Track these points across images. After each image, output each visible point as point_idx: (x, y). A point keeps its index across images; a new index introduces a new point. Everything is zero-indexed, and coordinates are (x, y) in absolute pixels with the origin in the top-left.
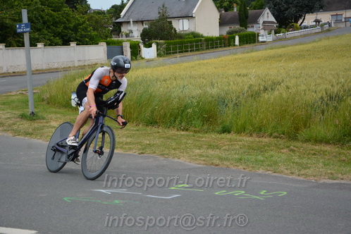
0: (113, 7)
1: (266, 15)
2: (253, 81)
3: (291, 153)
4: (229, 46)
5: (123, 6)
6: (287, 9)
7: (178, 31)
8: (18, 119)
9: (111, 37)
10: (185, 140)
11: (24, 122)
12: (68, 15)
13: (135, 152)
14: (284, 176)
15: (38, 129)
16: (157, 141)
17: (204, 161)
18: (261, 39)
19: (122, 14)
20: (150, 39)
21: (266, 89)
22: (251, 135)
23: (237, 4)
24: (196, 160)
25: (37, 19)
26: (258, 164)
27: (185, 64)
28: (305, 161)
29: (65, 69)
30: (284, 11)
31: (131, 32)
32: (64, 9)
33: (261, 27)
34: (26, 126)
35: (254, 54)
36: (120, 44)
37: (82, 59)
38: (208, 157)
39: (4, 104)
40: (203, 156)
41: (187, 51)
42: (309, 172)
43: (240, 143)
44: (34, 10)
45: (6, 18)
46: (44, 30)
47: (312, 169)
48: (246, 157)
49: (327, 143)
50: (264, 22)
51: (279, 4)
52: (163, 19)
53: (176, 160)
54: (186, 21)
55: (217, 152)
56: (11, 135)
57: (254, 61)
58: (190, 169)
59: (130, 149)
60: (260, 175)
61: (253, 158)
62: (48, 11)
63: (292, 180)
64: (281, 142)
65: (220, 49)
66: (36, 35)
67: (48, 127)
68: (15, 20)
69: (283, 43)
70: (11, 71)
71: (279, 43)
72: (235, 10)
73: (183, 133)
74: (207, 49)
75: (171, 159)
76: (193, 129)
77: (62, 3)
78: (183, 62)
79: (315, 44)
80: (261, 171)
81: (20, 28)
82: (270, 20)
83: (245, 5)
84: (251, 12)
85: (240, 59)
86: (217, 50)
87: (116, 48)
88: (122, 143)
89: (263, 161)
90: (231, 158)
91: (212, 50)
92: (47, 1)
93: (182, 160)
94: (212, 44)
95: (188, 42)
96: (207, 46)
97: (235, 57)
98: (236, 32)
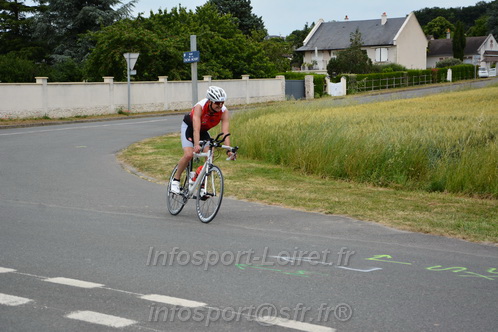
0: (294, 33)
1: (489, 43)
2: (474, 128)
4: (438, 82)
5: (306, 31)
7: (373, 63)
9: (291, 70)
10: (384, 199)
12: (240, 42)
13: (321, 211)
16: (348, 199)
17: (410, 225)
18: (481, 73)
19: (306, 41)
20: (338, 72)
22: (471, 196)
23: (451, 30)
24: (399, 224)
25: (205, 47)
26: (483, 234)
27: (383, 104)
31: (315, 63)
32: (237, 35)
33: (482, 58)
35: (472, 92)
36: (301, 77)
37: (255, 96)
38: (415, 221)
39: (164, 147)
40: (409, 220)
41: (385, 88)
43: (456, 205)
44: (202, 36)
45: (170, 46)
46: (212, 61)
48: (466, 223)
50: (486, 52)
52: (355, 48)
53: (373, 223)
54: (384, 50)
55: (427, 215)
57: (472, 101)
58: (392, 236)
59: (315, 207)
60: (485, 247)
61: (475, 225)
62: (218, 37)
65: (427, 85)
68: (180, 49)
70: (173, 108)
73: (381, 189)
74: (410, 85)
75: (366, 221)
76: (394, 185)
77: (234, 28)
78: (379, 101)
80: (486, 242)
81: (187, 57)
82: (494, 49)
83: (461, 31)
84: (469, 39)
85: (454, 98)
86: (424, 86)
87: (296, 83)
88: (305, 199)
89: (488, 230)
90: (445, 224)
91: (416, 87)
92: (216, 25)
93: (381, 223)
94: (417, 79)
95: (385, 76)
96: (411, 81)
97: (447, 95)
98: (449, 65)
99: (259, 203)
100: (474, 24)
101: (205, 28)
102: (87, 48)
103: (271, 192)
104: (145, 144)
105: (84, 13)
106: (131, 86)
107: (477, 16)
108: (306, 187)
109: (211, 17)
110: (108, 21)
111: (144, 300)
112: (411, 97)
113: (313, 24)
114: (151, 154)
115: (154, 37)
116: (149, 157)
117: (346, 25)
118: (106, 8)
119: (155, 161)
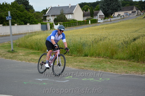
0: (43, 10)
1: (100, 13)
2: (96, 37)
3: (111, 64)
4: (87, 24)
5: (47, 10)
6: (108, 11)
7: (68, 19)
8: (7, 53)
9: (43, 21)
10: (70, 60)
11: (9, 53)
12: (26, 13)
14: (109, 72)
15: (15, 56)
17: (78, 67)
18: (98, 21)
19: (47, 13)
20: (57, 22)
21: (101, 40)
22: (96, 57)
23: (89, 9)
24: (75, 67)
25: (15, 15)
27: (70, 31)
28: (116, 67)
29: (25, 34)
31: (50, 19)
32: (25, 11)
33: (99, 17)
34: (10, 55)
35: (96, 27)
36: (46, 24)
37: (31, 30)
38: (79, 66)
39: (2, 47)
40: (78, 66)
41: (71, 26)
42: (118, 71)
43: (91, 60)
44: (13, 12)
45: (3, 15)
46: (17, 19)
47: (119, 70)
48: (94, 66)
49: (124, 60)
50: (100, 15)
51: (105, 9)
52: (62, 15)
53: (67, 67)
54: (70, 15)
55: (83, 64)
56: (4, 58)
57: (96, 30)
58: (73, 70)
61: (96, 66)
62: (19, 12)
63: (112, 74)
64: (107, 59)
65: (84, 25)
66: (14, 21)
67: (18, 55)
68: (6, 16)
69: (107, 23)
70: (5, 34)
71: (105, 23)
72: (89, 11)
73: (70, 57)
74: (78, 25)
76: (74, 55)
77: (24, 9)
78: (70, 30)
79: (118, 23)
80: (99, 71)
81: (7, 18)
82: (102, 14)
83: (92, 9)
84: (95, 12)
85: (91, 29)
86: (83, 26)
87: (44, 26)
89: (100, 67)
90: (88, 66)
91: (80, 26)
92: (18, 8)
93: (69, 67)
94: (80, 23)
95: (71, 23)
97: (89, 28)
98: (89, 19)
99: (32, 63)
100: (96, 7)
101: (14, 9)
103: (36, 59)
107: (97, 5)
109: (16, 5)
112: (79, 29)
113: (49, 8)
117: (59, 7)
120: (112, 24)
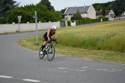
0: (62, 10)
1: (111, 12)
2: (108, 33)
3: (122, 56)
4: (99, 22)
5: (65, 10)
6: (118, 10)
7: (82, 17)
8: (33, 45)
9: (61, 19)
10: (86, 52)
11: (35, 46)
12: (48, 13)
13: (70, 56)
14: (120, 64)
15: (39, 48)
16: (77, 52)
17: (93, 59)
18: (109, 20)
19: (65, 12)
20: (73, 20)
22: (108, 51)
23: (102, 9)
24: (90, 58)
25: (39, 14)
27: (85, 28)
30: (117, 10)
31: (68, 18)
32: (47, 11)
33: (110, 16)
35: (107, 24)
36: (64, 21)
38: (94, 57)
39: (29, 40)
40: (92, 57)
41: (86, 24)
43: (104, 53)
44: (38, 11)
45: (30, 14)
46: (41, 18)
48: (107, 58)
50: (111, 14)
51: (115, 8)
52: (78, 14)
53: (83, 58)
54: (85, 14)
55: (97, 56)
56: (31, 50)
57: (108, 27)
59: (68, 55)
60: (112, 64)
61: (109, 58)
62: (42, 12)
64: (118, 53)
65: (96, 23)
66: (39, 19)
68: (32, 15)
69: (117, 21)
70: (31, 30)
71: (116, 21)
72: (101, 10)
73: (85, 50)
74: (92, 23)
76: (88, 48)
77: (46, 9)
78: (84, 27)
80: (112, 62)
81: (34, 17)
82: (112, 13)
83: (104, 9)
84: (106, 11)
85: (103, 26)
87: (63, 23)
88: (66, 53)
89: (112, 59)
90: (101, 58)
91: (93, 23)
92: (42, 8)
93: (85, 58)
94: (93, 21)
95: (86, 21)
96: (92, 22)
97: (101, 25)
98: (101, 17)
100: (107, 7)
101: (39, 9)
102: (7, 15)
104: (24, 40)
105: (7, 6)
106: (20, 25)
107: (108, 5)
108: (66, 50)
109: (40, 6)
110: (13, 8)
111: (24, 81)
112: (92, 26)
113: (67, 8)
114: (25, 42)
115: (25, 12)
116: (25, 43)
117: (75, 8)
118: (12, 4)
119: (27, 44)
120: (122, 22)
